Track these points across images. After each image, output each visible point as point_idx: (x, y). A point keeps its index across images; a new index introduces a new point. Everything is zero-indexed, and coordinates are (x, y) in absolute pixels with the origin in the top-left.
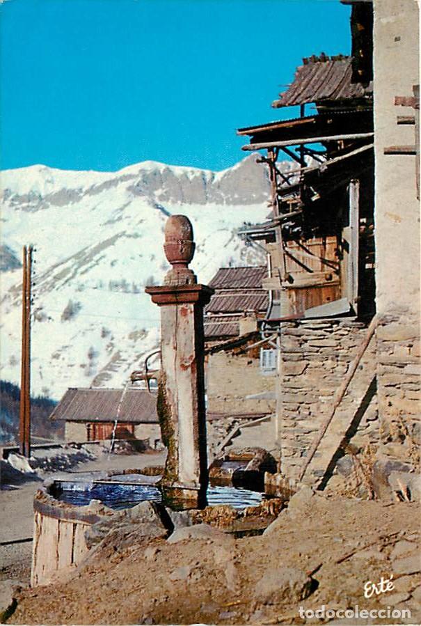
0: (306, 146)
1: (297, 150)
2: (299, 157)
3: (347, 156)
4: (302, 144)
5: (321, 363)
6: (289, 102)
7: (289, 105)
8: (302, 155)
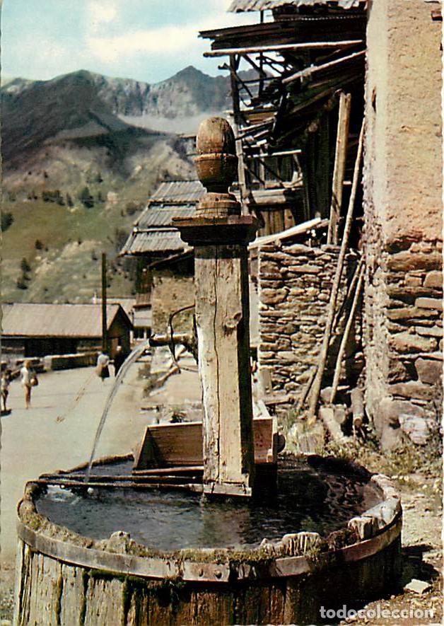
0: (265, 54)
1: (257, 58)
2: (259, 66)
3: (332, 63)
4: (261, 52)
5: (303, 290)
6: (249, 7)
7: (249, 10)
8: (261, 64)
